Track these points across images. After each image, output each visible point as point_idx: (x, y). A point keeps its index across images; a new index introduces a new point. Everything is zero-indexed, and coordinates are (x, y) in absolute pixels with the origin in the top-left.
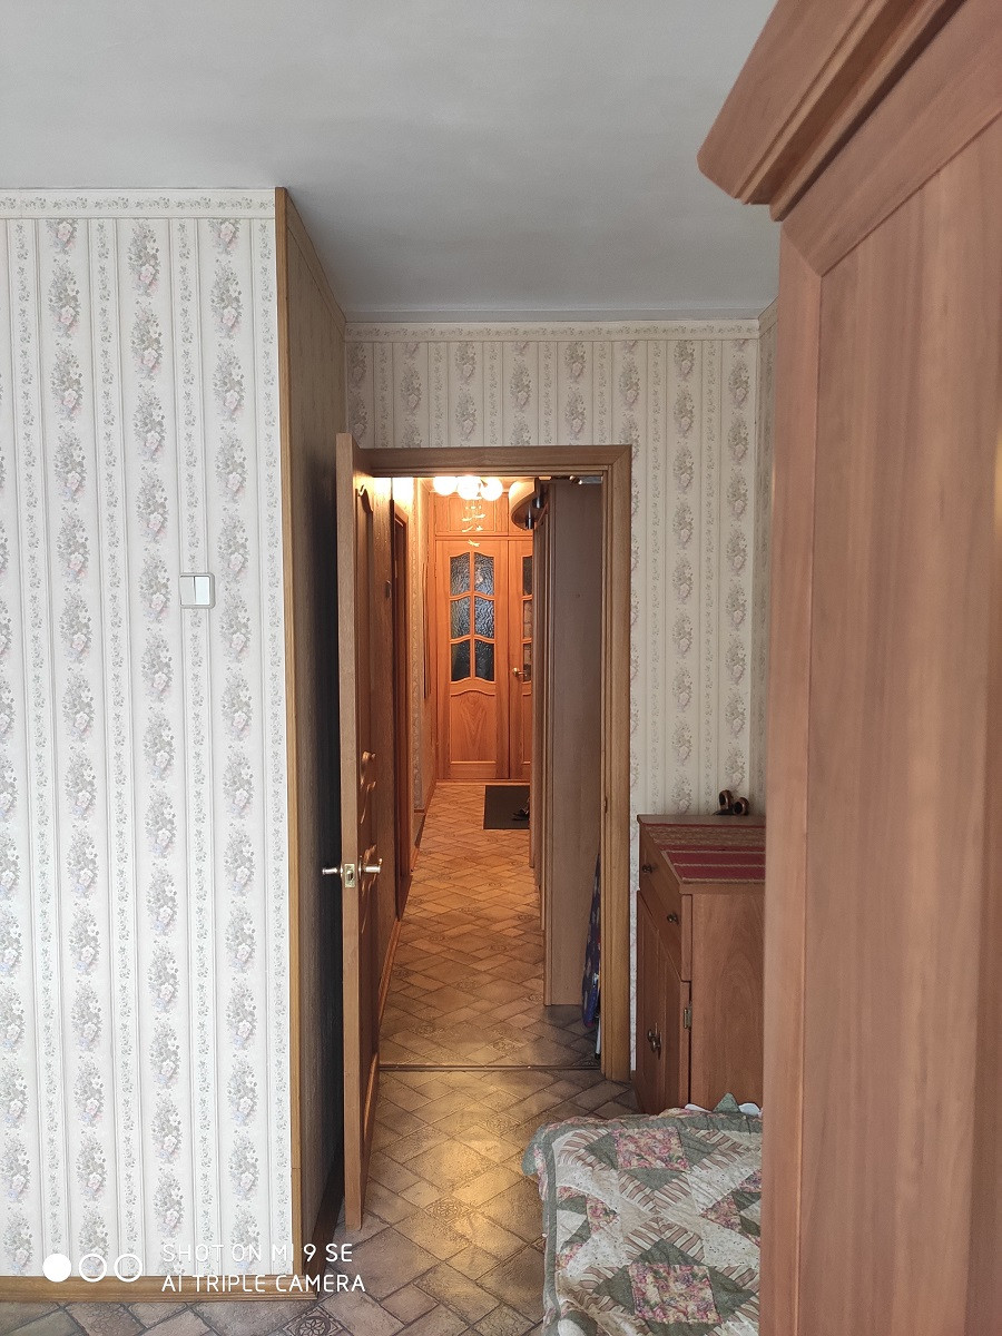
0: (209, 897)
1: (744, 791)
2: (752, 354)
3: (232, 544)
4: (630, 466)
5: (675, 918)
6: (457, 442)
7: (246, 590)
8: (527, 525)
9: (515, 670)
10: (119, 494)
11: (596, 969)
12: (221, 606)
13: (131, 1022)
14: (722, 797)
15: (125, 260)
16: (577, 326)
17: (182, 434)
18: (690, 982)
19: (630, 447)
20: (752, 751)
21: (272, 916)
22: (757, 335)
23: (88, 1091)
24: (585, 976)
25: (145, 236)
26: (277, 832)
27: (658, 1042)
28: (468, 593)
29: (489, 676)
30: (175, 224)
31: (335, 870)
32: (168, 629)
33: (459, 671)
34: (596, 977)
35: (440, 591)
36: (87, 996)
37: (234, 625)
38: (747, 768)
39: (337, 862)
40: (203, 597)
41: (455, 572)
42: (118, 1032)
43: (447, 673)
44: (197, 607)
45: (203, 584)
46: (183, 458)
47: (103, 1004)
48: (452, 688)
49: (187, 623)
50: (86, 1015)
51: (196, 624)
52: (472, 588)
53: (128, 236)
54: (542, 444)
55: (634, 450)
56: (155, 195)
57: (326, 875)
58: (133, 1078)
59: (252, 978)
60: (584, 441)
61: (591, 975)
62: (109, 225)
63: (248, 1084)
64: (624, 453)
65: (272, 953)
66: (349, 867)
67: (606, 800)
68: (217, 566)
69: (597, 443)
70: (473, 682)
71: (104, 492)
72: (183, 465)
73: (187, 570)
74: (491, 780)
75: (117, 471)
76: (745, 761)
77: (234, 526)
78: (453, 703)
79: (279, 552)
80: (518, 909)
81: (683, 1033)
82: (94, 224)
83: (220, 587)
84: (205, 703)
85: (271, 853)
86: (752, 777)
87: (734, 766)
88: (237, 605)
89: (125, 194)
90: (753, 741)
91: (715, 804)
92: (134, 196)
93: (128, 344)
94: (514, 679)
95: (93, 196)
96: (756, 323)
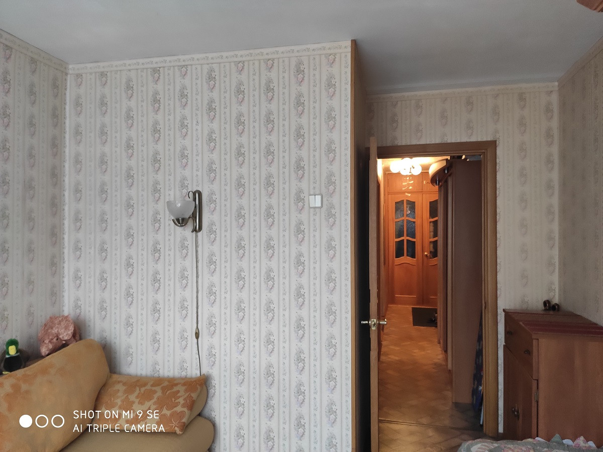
0: (318, 328)
1: (556, 300)
2: (555, 98)
3: (330, 182)
4: (496, 150)
5: (529, 352)
6: (414, 142)
7: (335, 200)
8: (436, 183)
9: (426, 253)
10: (287, 163)
11: (480, 384)
12: (325, 207)
13: (287, 377)
14: (545, 303)
15: (292, 73)
16: (470, 90)
17: (312, 139)
18: (537, 380)
19: (496, 141)
20: (560, 282)
21: (344, 338)
22: (557, 89)
23: (269, 406)
24: (473, 389)
25: (300, 63)
26: (346, 301)
27: (518, 412)
28: (403, 218)
29: (413, 256)
30: (312, 58)
31: (367, 322)
32: (304, 217)
33: (399, 253)
34: (481, 388)
35: (390, 217)
36: (270, 366)
37: (330, 215)
38: (557, 290)
39: (368, 319)
40: (318, 204)
41: (397, 209)
42: (281, 381)
43: (393, 253)
44: (315, 208)
45: (318, 198)
46: (312, 148)
47: (276, 369)
48: (396, 261)
49: (311, 214)
50: (269, 374)
51: (315, 215)
52: (405, 215)
53: (293, 64)
54: (453, 141)
55: (497, 142)
56: (304, 47)
57: (363, 324)
58: (287, 402)
59: (336, 363)
60: (473, 139)
61: (478, 387)
62: (287, 60)
63: (333, 409)
64: (493, 144)
65: (344, 353)
66: (373, 321)
67: (485, 303)
68: (324, 190)
69: (479, 140)
70: (405, 259)
71: (281, 163)
72: (311, 151)
73: (312, 193)
74: (414, 305)
75: (286, 155)
76: (556, 286)
77: (331, 175)
78: (396, 269)
79: (349, 185)
80: (434, 360)
81: (534, 404)
82: (281, 60)
83: (325, 199)
84: (318, 247)
85: (343, 311)
86: (560, 295)
87: (550, 289)
88: (332, 206)
89: (293, 48)
90: (560, 277)
91: (541, 306)
92: (296, 48)
93: (292, 105)
94: (425, 258)
95: (281, 49)
96: (556, 84)
